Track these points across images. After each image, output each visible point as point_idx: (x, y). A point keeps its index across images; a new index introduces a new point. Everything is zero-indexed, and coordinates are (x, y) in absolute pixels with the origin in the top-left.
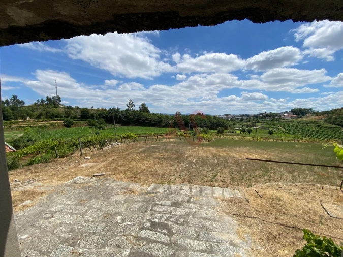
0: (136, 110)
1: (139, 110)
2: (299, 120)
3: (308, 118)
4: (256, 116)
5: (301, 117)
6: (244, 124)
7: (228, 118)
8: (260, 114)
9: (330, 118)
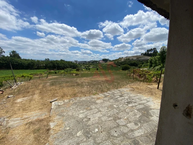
0: (6, 56)
1: (9, 56)
2: (106, 63)
3: (108, 63)
4: (89, 62)
5: (106, 62)
6: (85, 66)
7: (77, 63)
8: (91, 61)
9: (115, 63)
